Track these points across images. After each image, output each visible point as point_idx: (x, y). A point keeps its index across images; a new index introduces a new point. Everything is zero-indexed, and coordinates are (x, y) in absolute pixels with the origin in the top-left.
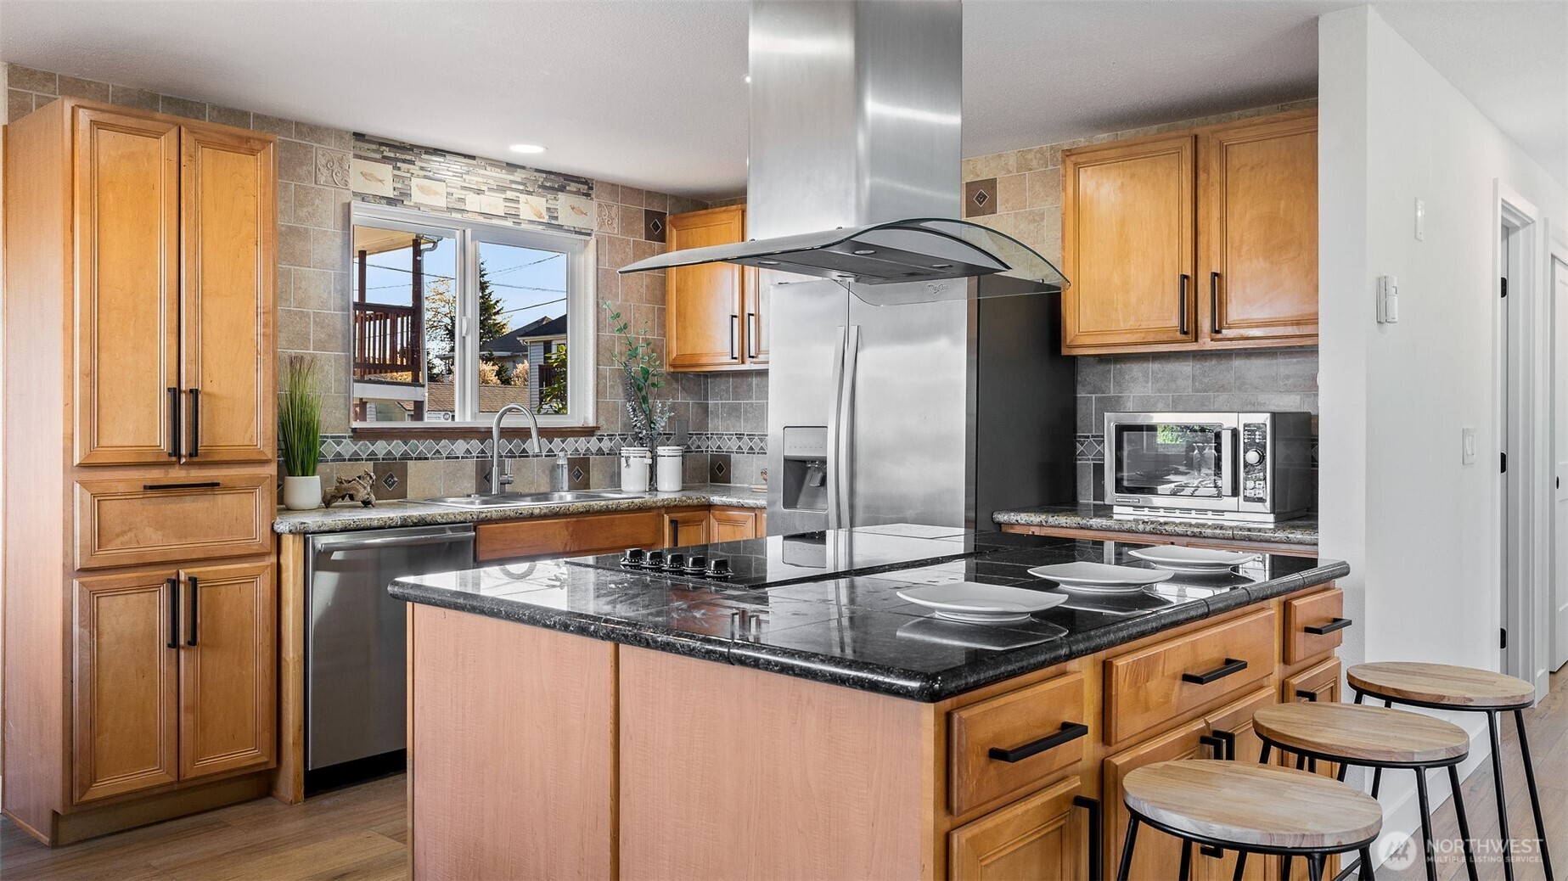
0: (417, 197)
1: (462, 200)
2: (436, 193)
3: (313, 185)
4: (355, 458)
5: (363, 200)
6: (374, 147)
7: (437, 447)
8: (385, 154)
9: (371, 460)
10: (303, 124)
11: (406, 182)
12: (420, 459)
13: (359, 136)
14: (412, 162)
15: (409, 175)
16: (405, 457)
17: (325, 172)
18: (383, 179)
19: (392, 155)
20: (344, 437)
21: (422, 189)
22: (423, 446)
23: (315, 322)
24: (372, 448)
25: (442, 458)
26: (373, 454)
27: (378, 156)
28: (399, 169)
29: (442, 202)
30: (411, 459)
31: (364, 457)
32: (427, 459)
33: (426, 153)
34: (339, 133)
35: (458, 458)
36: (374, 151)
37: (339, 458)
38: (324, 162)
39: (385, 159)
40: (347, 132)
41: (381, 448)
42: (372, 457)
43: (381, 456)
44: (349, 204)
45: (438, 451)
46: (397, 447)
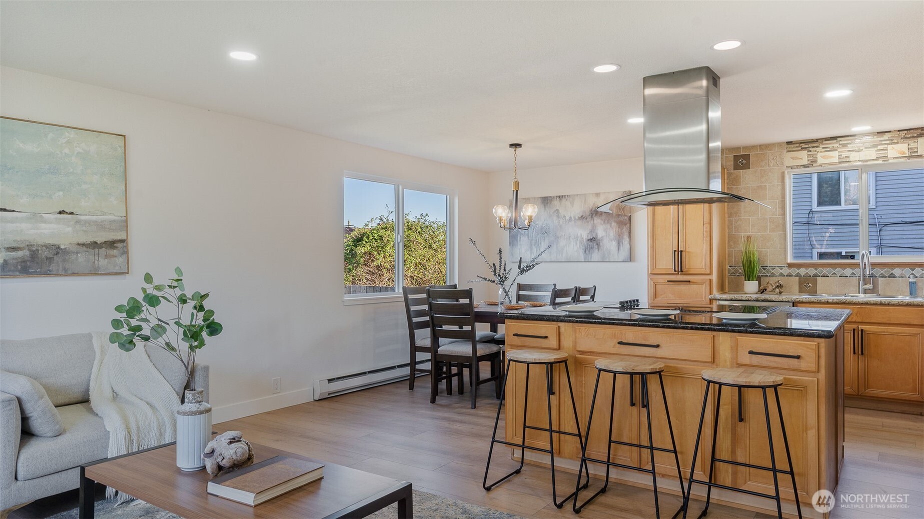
0: (820, 160)
1: (848, 157)
2: (832, 157)
3: (768, 168)
4: (789, 275)
5: (792, 168)
6: (798, 145)
7: (834, 271)
8: (803, 147)
9: (797, 276)
10: (763, 145)
11: (814, 156)
12: (824, 276)
13: (789, 143)
14: (817, 147)
15: (816, 153)
16: (815, 276)
17: (773, 161)
18: (803, 157)
19: (807, 146)
20: (784, 267)
21: (823, 157)
22: (825, 271)
23: (769, 221)
24: (798, 271)
25: (837, 277)
26: (798, 273)
27: (800, 148)
28: (811, 151)
29: (836, 160)
30: (819, 276)
31: (794, 275)
32: (829, 276)
33: (825, 141)
34: (779, 144)
35: (847, 277)
36: (797, 147)
37: (781, 275)
38: (772, 157)
39: (803, 149)
40: (783, 143)
41: (803, 271)
42: (798, 275)
43: (803, 275)
44: (784, 172)
45: (834, 273)
46: (812, 271)
